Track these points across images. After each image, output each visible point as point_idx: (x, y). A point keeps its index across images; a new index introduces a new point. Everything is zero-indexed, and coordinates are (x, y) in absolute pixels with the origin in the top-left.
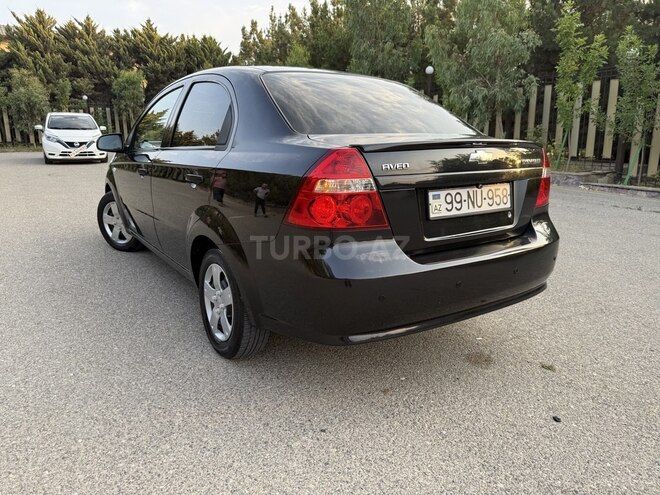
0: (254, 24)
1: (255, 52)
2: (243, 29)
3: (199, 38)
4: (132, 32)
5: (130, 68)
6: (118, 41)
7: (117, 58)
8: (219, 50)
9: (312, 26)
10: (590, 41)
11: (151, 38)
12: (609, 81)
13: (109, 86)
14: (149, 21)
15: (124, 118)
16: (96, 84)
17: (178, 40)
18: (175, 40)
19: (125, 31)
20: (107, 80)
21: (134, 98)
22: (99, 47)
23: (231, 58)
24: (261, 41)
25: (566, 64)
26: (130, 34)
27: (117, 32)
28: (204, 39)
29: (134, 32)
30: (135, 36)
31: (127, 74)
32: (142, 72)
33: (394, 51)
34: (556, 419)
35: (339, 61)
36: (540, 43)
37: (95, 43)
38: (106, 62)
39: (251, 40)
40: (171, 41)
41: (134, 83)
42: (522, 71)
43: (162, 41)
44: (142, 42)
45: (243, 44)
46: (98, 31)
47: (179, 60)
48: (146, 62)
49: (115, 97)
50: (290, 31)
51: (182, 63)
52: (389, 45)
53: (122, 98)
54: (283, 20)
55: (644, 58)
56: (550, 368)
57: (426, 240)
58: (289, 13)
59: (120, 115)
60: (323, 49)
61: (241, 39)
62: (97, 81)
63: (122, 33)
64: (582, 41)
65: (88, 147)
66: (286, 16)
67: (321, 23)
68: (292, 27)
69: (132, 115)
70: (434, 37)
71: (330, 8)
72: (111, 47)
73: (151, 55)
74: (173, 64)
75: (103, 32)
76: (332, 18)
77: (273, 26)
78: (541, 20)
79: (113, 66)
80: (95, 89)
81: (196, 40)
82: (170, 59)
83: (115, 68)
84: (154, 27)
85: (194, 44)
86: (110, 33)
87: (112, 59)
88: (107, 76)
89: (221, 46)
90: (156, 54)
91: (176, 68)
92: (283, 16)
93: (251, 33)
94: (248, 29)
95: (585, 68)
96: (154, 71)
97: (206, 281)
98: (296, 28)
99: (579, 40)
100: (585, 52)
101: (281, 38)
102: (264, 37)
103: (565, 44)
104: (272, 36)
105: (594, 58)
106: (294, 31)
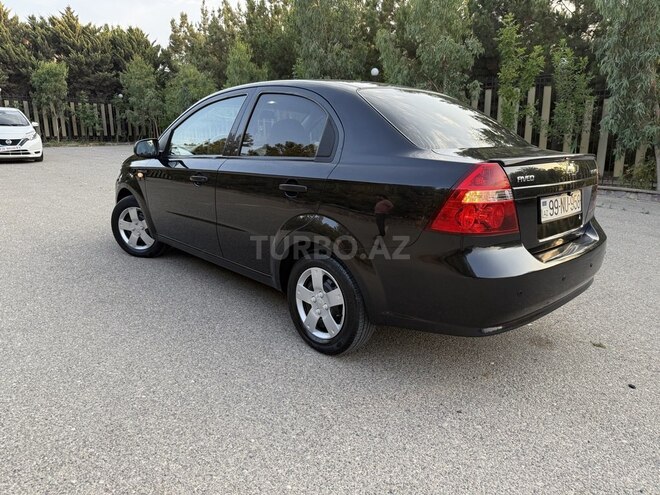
0: (184, 17)
1: (186, 46)
2: (172, 22)
3: (125, 28)
4: (50, 20)
5: (49, 58)
6: (34, 29)
7: (35, 48)
8: (147, 43)
9: (249, 22)
10: (529, 52)
11: (73, 27)
12: (543, 88)
13: (27, 77)
14: (69, 9)
15: (44, 112)
16: (10, 75)
17: (102, 31)
18: (99, 30)
19: (42, 18)
20: (23, 70)
21: (56, 91)
22: (13, 35)
23: (160, 52)
24: (193, 35)
25: (507, 72)
26: (47, 21)
27: (32, 18)
28: (130, 30)
29: (52, 21)
30: (54, 24)
31: (47, 65)
32: (64, 64)
33: (343, 52)
34: (632, 387)
35: (280, 58)
36: (482, 51)
37: (7, 29)
38: (21, 52)
39: (182, 34)
40: (94, 32)
41: (56, 75)
42: (466, 76)
43: (85, 31)
44: (62, 31)
45: (172, 37)
46: (10, 17)
47: (104, 52)
48: (67, 53)
49: (34, 90)
50: (224, 26)
51: (108, 55)
52: (337, 47)
53: (41, 90)
54: (217, 15)
55: (575, 68)
56: (600, 346)
57: (541, 241)
58: (222, 8)
59: (39, 109)
60: (263, 47)
61: (171, 33)
62: (11, 72)
63: (38, 20)
64: (521, 51)
65: (21, 145)
66: (220, 10)
67: (259, 20)
68: (225, 22)
69: (53, 109)
70: (386, 41)
71: (268, 5)
72: (27, 35)
73: (73, 46)
74: (98, 56)
75: (15, 18)
76: (270, 16)
77: (205, 20)
78: (480, 28)
79: (30, 55)
80: (9, 80)
81: (122, 31)
82: (95, 50)
83: (33, 58)
84: (74, 15)
85: (120, 36)
86: (23, 20)
87: (28, 48)
88: (24, 66)
89: (148, 38)
90: (79, 44)
91: (102, 60)
92: (216, 10)
93: (181, 26)
94: (178, 22)
95: (525, 76)
96: (77, 62)
97: (300, 284)
98: (231, 23)
99: (519, 50)
100: (525, 61)
101: (216, 33)
102: (196, 31)
103: (506, 53)
104: (205, 30)
105: (533, 66)
106: (228, 26)
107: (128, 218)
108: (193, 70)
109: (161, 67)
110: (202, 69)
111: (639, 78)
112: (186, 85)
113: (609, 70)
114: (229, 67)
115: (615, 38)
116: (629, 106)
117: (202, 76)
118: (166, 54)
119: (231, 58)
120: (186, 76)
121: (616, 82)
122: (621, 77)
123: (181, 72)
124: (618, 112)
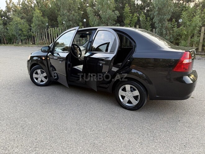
1: (13, 10)
2: (6, 1)
10: (133, 15)
12: (136, 26)
23: (3, 12)
24: (16, 7)
25: (127, 21)
36: (119, 15)
39: (10, 6)
42: (115, 22)
45: (6, 7)
55: (146, 20)
61: (6, 5)
77: (19, 1)
93: (10, 3)
94: (8, 1)
97: (120, 90)
98: (30, 3)
99: (130, 15)
100: (132, 18)
101: (25, 6)
102: (16, 5)
103: (127, 16)
104: (19, 5)
105: (134, 20)
106: (29, 4)
107: (37, 73)
108: (19, 19)
109: (3, 17)
110: (22, 18)
111: (164, 23)
112: (17, 24)
113: (156, 21)
114: (34, 18)
115: (157, 12)
116: (161, 31)
117: (22, 21)
118: (5, 13)
119: (34, 15)
120: (16, 21)
121: (158, 24)
122: (159, 23)
123: (14, 20)
124: (159, 33)
